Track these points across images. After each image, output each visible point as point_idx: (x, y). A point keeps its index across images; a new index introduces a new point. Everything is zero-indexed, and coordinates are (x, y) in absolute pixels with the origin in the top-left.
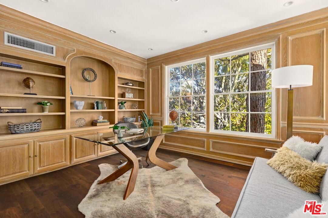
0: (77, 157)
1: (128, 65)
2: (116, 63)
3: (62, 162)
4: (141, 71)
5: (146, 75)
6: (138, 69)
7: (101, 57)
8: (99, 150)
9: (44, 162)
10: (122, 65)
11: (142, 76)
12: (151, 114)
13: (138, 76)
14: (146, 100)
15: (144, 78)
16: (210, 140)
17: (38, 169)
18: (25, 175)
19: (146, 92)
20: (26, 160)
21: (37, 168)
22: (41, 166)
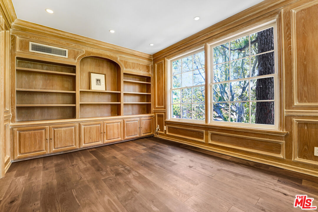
0: (85, 143)
1: (134, 62)
2: (122, 61)
3: (73, 145)
4: (148, 67)
5: (152, 70)
6: (144, 65)
7: (107, 56)
8: (105, 138)
9: (58, 145)
10: (127, 62)
11: (148, 71)
12: (156, 107)
13: (144, 71)
14: (152, 93)
15: (150, 73)
16: (209, 131)
17: (54, 150)
18: (43, 153)
19: (152, 86)
20: (44, 142)
21: (52, 149)
22: (56, 148)
